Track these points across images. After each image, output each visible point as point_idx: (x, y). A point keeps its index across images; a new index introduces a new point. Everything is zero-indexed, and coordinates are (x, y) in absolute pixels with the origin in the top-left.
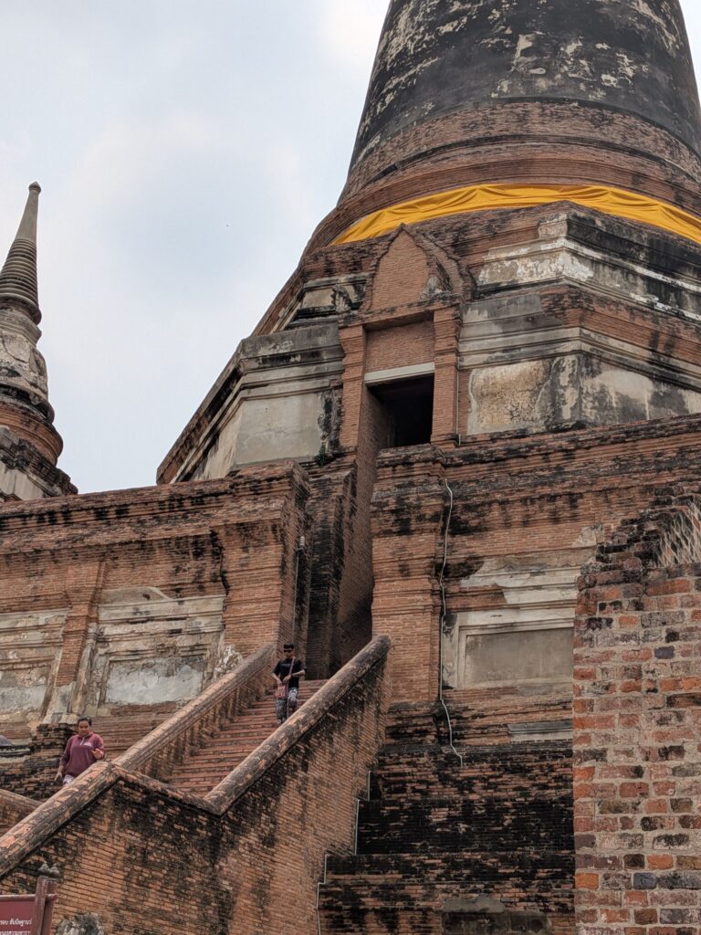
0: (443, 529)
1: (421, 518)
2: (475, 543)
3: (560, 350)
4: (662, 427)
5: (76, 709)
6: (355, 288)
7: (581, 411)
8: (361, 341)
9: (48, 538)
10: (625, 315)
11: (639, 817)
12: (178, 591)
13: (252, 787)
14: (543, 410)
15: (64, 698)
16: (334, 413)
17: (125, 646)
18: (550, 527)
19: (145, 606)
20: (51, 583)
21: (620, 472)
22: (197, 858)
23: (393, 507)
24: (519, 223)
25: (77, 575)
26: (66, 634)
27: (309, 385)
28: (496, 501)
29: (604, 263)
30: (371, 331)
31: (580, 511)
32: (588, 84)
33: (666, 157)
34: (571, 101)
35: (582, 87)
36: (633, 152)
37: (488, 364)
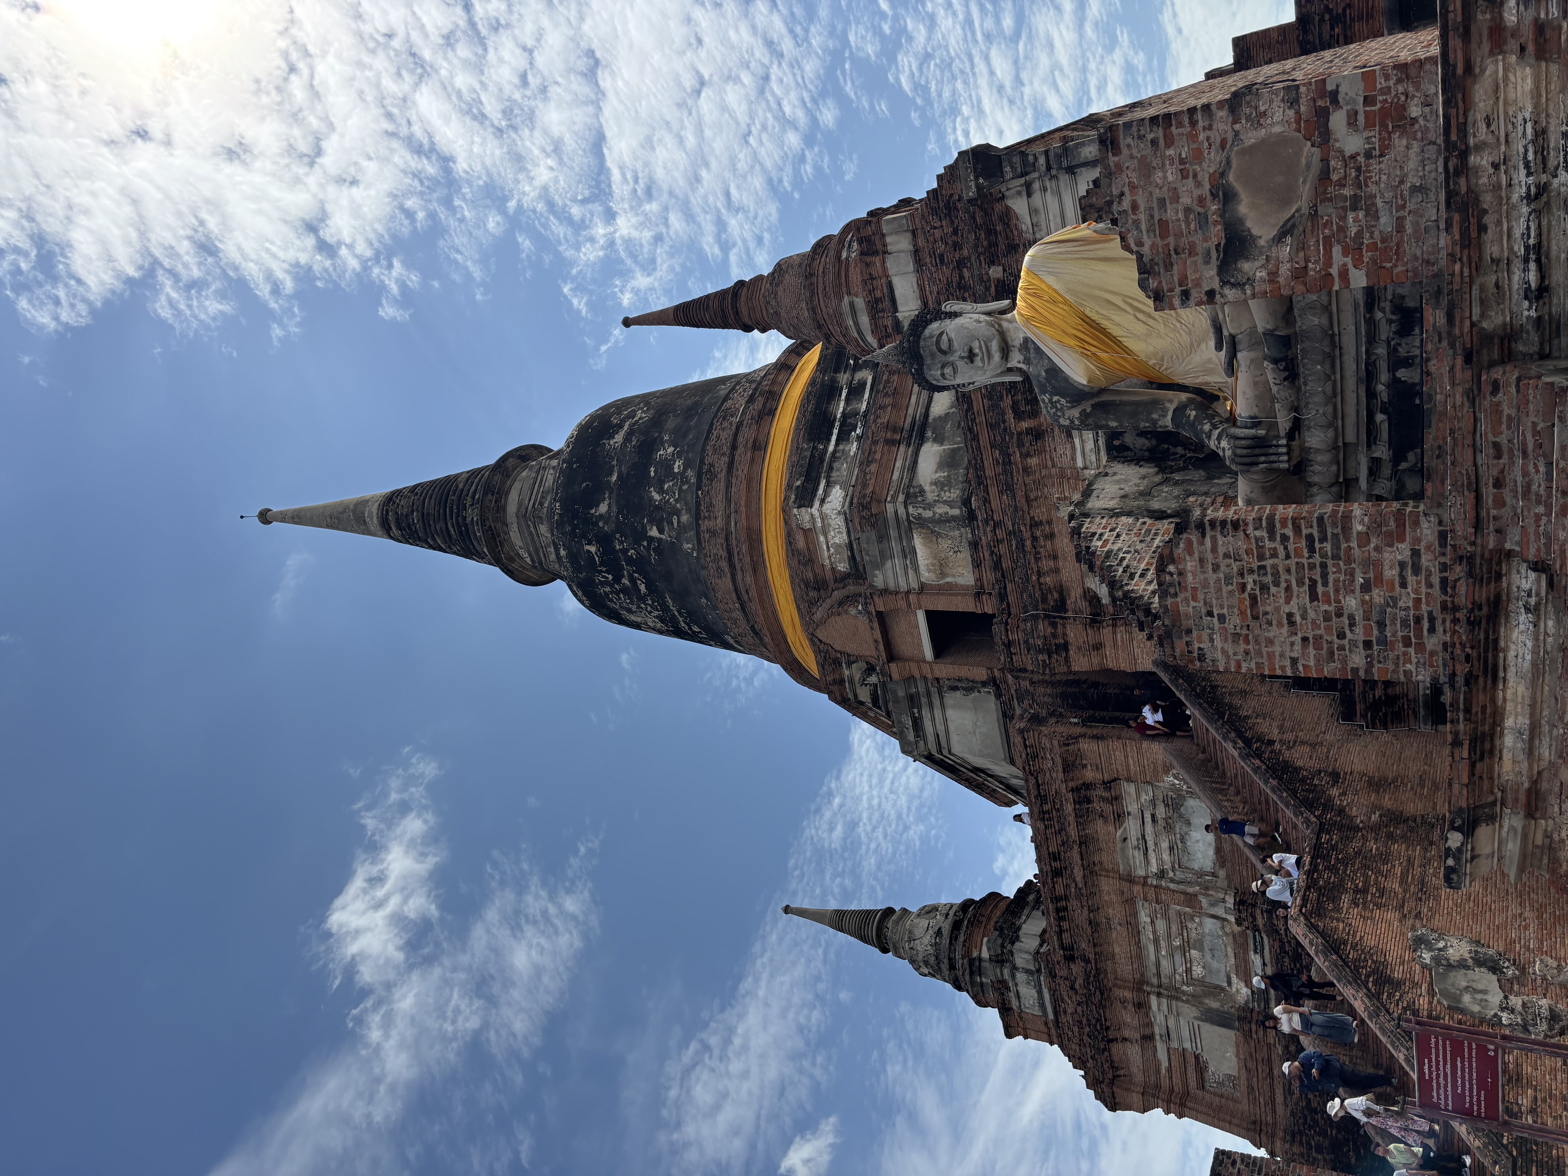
0: (1062, 618)
1: (1054, 636)
2: (1073, 594)
3: (904, 517)
4: (975, 458)
6: (854, 662)
7: (953, 501)
8: (900, 664)
9: (1080, 915)
10: (873, 467)
11: (1336, 640)
12: (1119, 816)
13: (1294, 793)
14: (952, 529)
15: (1212, 905)
16: (959, 684)
18: (1057, 541)
19: (1133, 840)
20: (1115, 912)
21: (1013, 491)
22: (1356, 844)
23: (1046, 657)
24: (801, 543)
25: (1109, 893)
26: (1158, 902)
27: (936, 702)
28: (1038, 579)
29: (828, 477)
30: (892, 656)
31: (1044, 518)
32: (683, 483)
33: (735, 420)
34: (697, 496)
35: (685, 487)
36: (734, 447)
37: (916, 569)
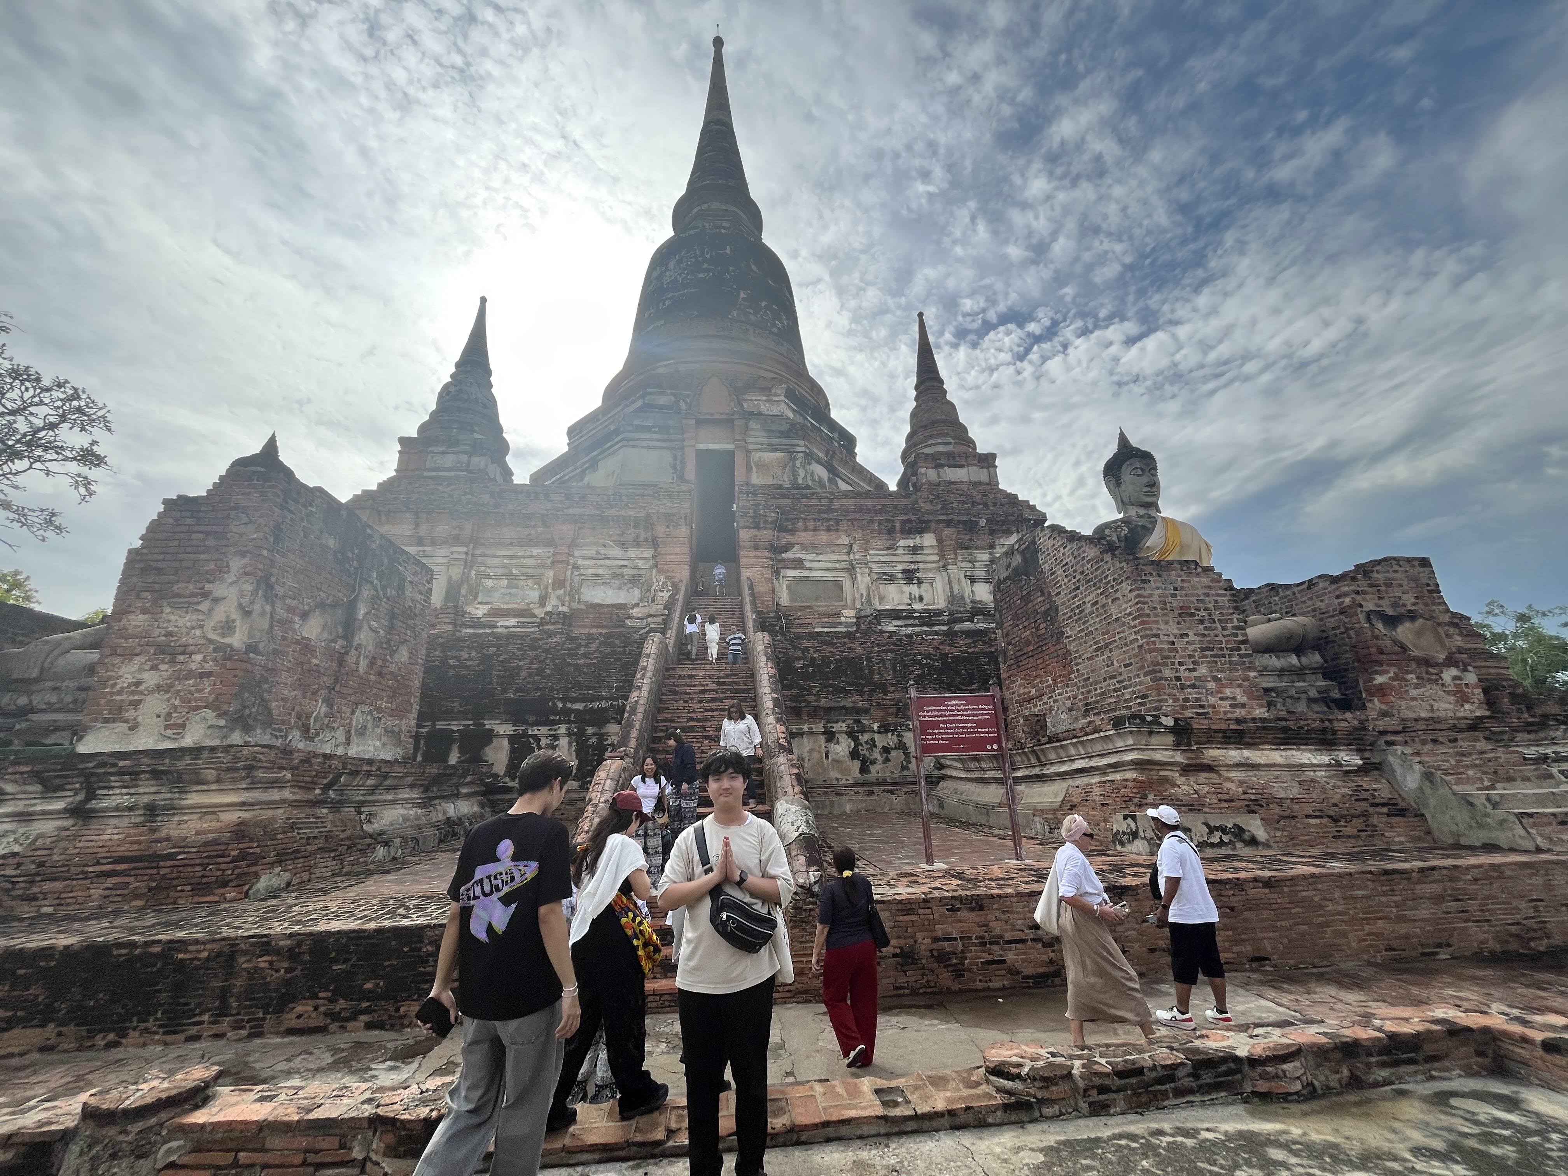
0: (775, 528)
2: (790, 537)
3: (795, 450)
5: (566, 603)
7: (805, 481)
8: (694, 427)
12: (624, 544)
14: (789, 477)
15: (558, 597)
16: (678, 462)
17: (590, 571)
18: (826, 533)
19: (603, 551)
20: (541, 532)
25: (559, 529)
26: (553, 563)
27: (664, 444)
28: (801, 518)
30: (700, 423)
31: (841, 527)
34: (766, 330)
37: (761, 450)
